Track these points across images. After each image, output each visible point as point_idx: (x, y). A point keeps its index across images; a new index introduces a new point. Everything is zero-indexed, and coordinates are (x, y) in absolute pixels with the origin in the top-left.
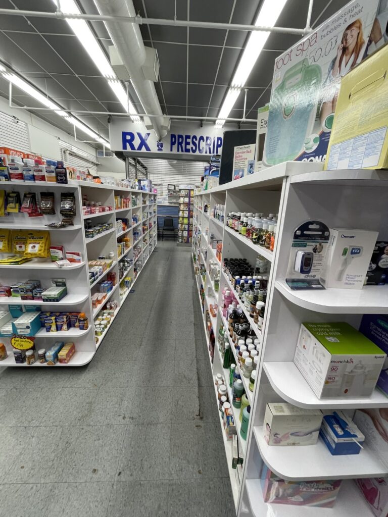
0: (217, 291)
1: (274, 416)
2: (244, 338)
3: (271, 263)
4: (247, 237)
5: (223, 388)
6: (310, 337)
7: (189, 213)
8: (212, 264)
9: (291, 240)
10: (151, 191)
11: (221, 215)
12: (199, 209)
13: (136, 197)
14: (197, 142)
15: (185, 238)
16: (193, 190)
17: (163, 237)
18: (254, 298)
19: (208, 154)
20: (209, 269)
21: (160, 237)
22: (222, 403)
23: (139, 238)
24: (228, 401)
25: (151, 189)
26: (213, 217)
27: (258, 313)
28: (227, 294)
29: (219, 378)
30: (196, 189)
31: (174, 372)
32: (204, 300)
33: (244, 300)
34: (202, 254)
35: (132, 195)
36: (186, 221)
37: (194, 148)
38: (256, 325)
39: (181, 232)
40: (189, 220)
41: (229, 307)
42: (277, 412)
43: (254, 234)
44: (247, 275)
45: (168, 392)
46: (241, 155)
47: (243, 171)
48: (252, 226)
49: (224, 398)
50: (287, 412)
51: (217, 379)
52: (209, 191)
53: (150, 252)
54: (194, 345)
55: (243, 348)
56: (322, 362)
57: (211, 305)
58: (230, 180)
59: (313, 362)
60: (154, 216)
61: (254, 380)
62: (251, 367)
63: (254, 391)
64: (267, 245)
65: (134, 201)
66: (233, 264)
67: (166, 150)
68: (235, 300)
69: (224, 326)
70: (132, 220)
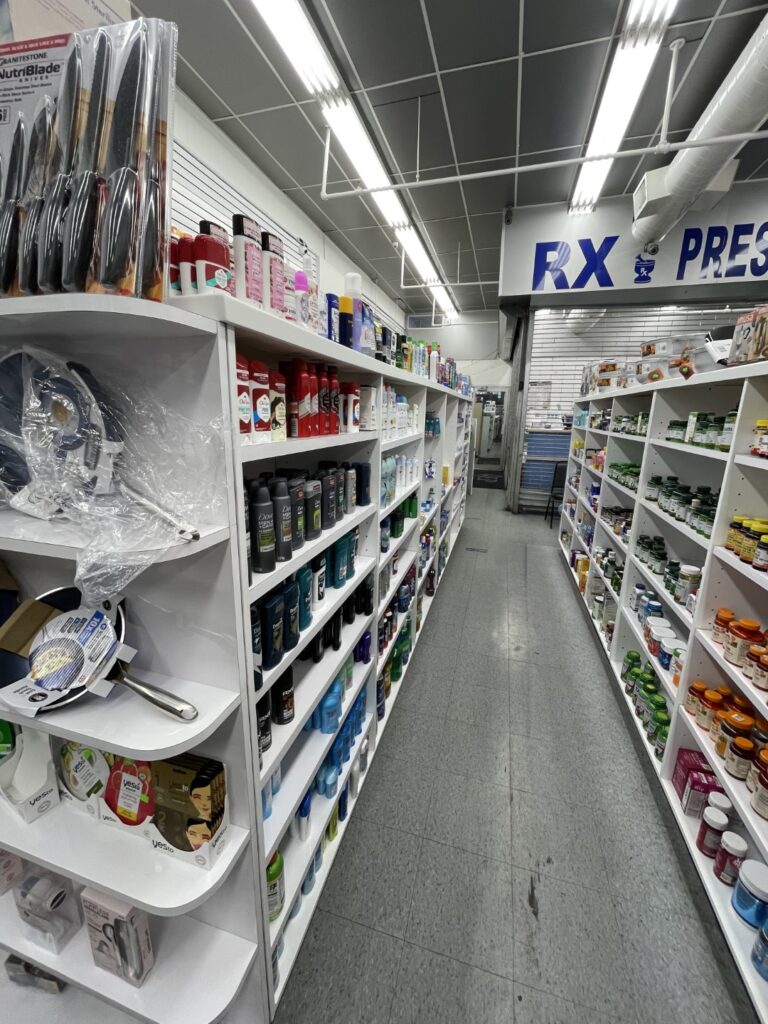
37: (761, 262)
67: (663, 277)
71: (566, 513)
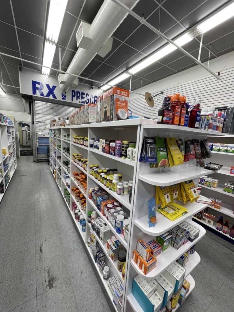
67: (68, 99)
71: (51, 160)
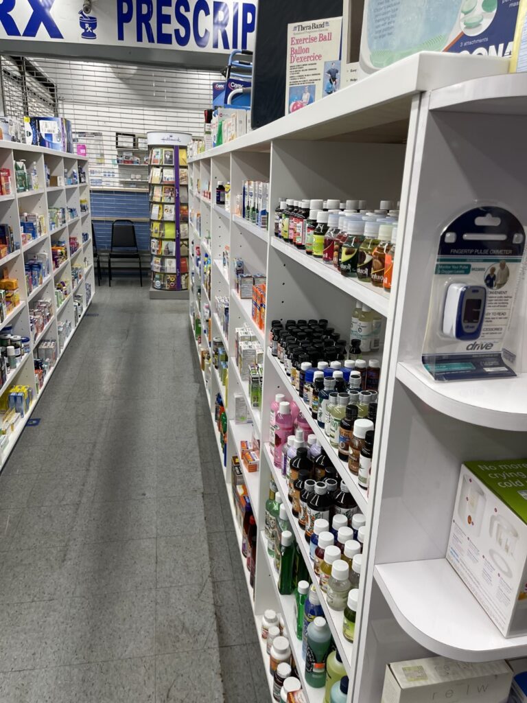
0: (256, 405)
1: (403, 691)
2: (327, 513)
3: (385, 319)
4: (327, 260)
5: (281, 643)
6: (482, 493)
7: (177, 211)
8: (243, 339)
9: (432, 258)
10: (69, 151)
11: (261, 209)
12: (202, 198)
13: (28, 165)
14: (190, 16)
15: (169, 277)
16: (185, 148)
17: (110, 276)
18: (348, 411)
19: (221, 49)
20: (234, 353)
21: (103, 275)
22: (279, 681)
23: (45, 280)
24: (294, 673)
25: (69, 144)
26: (240, 216)
27: (359, 449)
28: (281, 411)
29: (271, 621)
30: (193, 146)
31: (156, 619)
32: (225, 432)
33: (324, 419)
34: (216, 315)
35: (17, 159)
36: (170, 231)
37: (183, 34)
38: (355, 479)
39: (159, 260)
40: (178, 229)
41: (288, 443)
42: (409, 681)
43: (344, 250)
44: (330, 358)
45: (143, 670)
46: (304, 46)
47: (312, 90)
48: (337, 231)
49: (284, 669)
50: (432, 677)
51: (266, 624)
52: (228, 146)
53: (77, 315)
54: (206, 546)
55: (325, 537)
56: (510, 550)
57: (243, 443)
58: (280, 113)
59: (492, 552)
60: (84, 219)
61: (355, 613)
62: (346, 584)
63: (355, 640)
64: (375, 277)
65: (23, 176)
66: (294, 334)
67: (105, 35)
68: (303, 424)
69: (277, 490)
70: (22, 228)
